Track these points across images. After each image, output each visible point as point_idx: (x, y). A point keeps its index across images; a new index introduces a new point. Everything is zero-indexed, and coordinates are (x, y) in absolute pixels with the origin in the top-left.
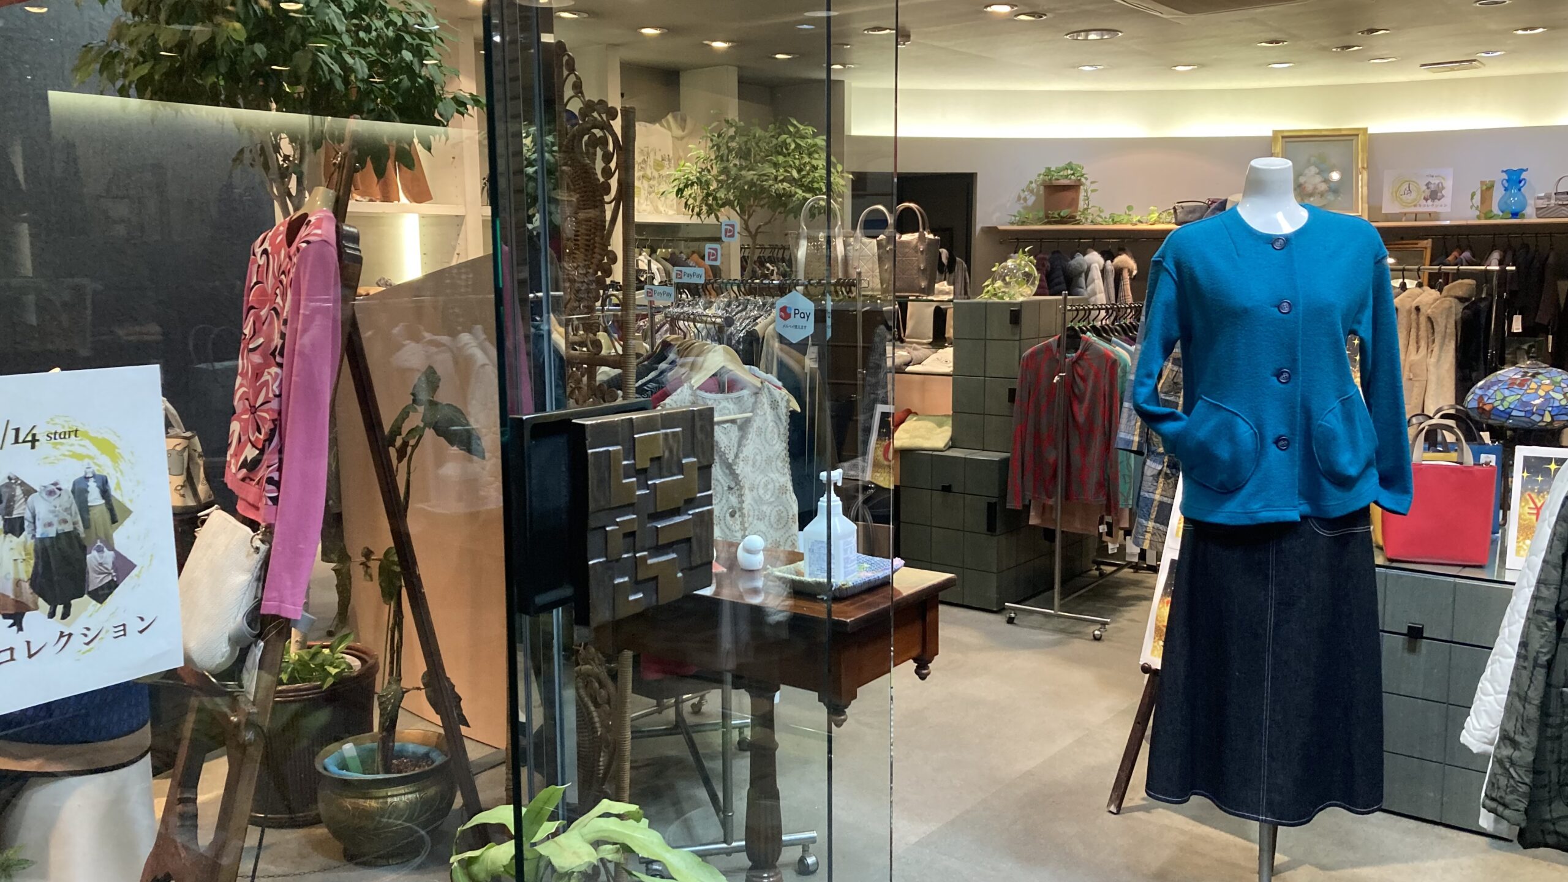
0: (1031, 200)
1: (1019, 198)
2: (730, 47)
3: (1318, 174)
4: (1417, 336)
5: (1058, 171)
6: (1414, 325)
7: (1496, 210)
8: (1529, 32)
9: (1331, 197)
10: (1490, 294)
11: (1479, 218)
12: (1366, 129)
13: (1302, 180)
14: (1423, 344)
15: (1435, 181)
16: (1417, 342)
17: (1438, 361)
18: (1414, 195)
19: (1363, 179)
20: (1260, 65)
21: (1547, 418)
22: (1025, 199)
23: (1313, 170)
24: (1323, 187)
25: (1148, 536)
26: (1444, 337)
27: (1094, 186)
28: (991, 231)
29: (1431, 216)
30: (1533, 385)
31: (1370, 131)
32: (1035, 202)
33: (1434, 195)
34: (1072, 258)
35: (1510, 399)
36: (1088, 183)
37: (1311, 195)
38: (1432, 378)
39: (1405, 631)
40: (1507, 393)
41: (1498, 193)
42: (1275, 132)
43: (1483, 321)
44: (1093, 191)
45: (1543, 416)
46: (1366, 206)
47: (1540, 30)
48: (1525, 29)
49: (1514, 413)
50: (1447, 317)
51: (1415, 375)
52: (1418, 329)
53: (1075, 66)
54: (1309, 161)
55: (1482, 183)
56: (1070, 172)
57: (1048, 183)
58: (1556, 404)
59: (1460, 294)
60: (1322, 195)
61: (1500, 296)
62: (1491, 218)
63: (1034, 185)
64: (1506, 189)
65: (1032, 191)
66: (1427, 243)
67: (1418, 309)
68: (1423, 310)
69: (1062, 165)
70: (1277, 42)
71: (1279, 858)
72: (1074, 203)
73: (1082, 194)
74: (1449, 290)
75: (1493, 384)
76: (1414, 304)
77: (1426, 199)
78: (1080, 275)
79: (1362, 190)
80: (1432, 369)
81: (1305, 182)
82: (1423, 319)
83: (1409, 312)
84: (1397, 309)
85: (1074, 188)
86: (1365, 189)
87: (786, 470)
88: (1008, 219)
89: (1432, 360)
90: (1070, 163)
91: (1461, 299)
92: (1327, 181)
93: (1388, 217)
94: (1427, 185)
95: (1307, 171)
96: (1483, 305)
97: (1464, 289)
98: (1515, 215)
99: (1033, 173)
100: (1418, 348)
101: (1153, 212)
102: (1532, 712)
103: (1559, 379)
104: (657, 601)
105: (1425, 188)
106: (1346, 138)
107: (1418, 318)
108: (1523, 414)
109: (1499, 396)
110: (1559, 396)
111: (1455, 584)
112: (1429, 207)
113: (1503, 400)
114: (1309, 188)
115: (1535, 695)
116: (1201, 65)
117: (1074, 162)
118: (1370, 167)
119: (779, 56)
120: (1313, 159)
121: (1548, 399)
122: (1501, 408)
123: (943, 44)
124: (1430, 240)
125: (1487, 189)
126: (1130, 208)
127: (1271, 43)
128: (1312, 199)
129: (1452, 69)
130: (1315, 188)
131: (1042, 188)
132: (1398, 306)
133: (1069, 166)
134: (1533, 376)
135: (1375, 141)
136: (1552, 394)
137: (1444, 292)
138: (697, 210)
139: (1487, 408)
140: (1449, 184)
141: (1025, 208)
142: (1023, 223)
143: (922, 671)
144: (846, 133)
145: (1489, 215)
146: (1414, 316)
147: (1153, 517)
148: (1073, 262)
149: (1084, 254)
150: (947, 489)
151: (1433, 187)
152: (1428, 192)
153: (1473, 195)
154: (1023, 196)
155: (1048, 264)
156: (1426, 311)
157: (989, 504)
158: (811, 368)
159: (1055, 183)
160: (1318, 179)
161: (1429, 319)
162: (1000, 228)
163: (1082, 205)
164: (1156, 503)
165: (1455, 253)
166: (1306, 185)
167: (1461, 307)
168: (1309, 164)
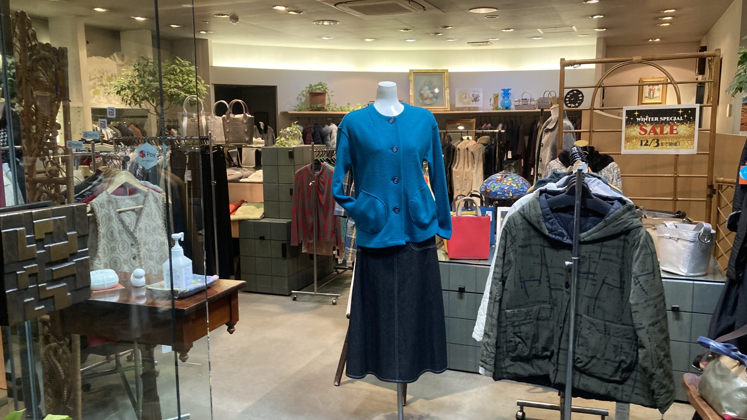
0: (304, 99)
1: (298, 99)
2: (145, 20)
3: (429, 89)
4: (468, 161)
5: (315, 86)
6: (466, 156)
7: (500, 106)
8: (507, 30)
9: (434, 100)
10: (495, 142)
11: (493, 109)
12: (447, 70)
13: (422, 92)
14: (470, 164)
15: (476, 93)
16: (468, 163)
17: (477, 171)
18: (468, 99)
19: (447, 92)
20: (402, 40)
21: (511, 195)
22: (301, 99)
23: (427, 88)
24: (431, 95)
25: (350, 255)
26: (478, 161)
27: (332, 94)
28: (285, 114)
29: (475, 108)
30: (505, 181)
31: (449, 71)
32: (305, 101)
33: (476, 99)
34: (324, 127)
35: (496, 187)
36: (329, 92)
37: (426, 99)
38: (474, 179)
39: (458, 290)
40: (495, 184)
41: (500, 99)
42: (410, 70)
43: (493, 154)
44: (332, 96)
45: (509, 194)
46: (449, 104)
47: (512, 30)
48: (506, 29)
49: (498, 193)
50: (479, 152)
51: (468, 178)
52: (468, 158)
53: (320, 37)
54: (425, 84)
55: (494, 94)
56: (321, 87)
57: (311, 92)
58: (514, 189)
59: (484, 142)
60: (431, 99)
61: (499, 143)
62: (498, 109)
63: (304, 92)
64: (503, 97)
65: (303, 95)
66: (474, 120)
67: (467, 149)
68: (469, 149)
69: (316, 83)
70: (407, 30)
71: (408, 397)
72: (323, 101)
73: (327, 97)
74: (480, 140)
75: (490, 181)
76: (466, 147)
77: (473, 101)
78: (327, 135)
79: (447, 97)
80: (474, 175)
82: (470, 153)
83: (464, 150)
84: (459, 149)
85: (323, 94)
86: (448, 96)
87: (164, 234)
88: (293, 108)
89: (474, 171)
90: (320, 83)
91: (484, 145)
92: (433, 93)
93: (458, 109)
94: (473, 95)
95: (424, 88)
96: (493, 147)
97: (486, 140)
98: (507, 108)
99: (304, 87)
100: (468, 166)
101: (359, 106)
102: (495, 322)
103: (515, 178)
104: (54, 309)
105: (472, 96)
106: (440, 74)
107: (468, 153)
108: (501, 193)
109: (493, 186)
110: (515, 185)
111: (476, 268)
112: (474, 105)
113: (494, 188)
114: (425, 96)
115: (495, 314)
116: (377, 39)
117: (323, 82)
118: (450, 87)
119: (172, 26)
120: (426, 83)
121: (511, 187)
122: (493, 191)
123: (255, 24)
124: (475, 119)
125: (496, 97)
126: (349, 104)
127: (405, 30)
128: (427, 101)
129: (480, 45)
130: (428, 96)
131: (308, 94)
132: (460, 148)
133: (320, 84)
134: (505, 177)
135: (452, 75)
136: (512, 184)
137: (478, 142)
138: (129, 102)
139: (488, 191)
140: (481, 95)
141: (301, 103)
142: (300, 110)
143: (231, 330)
144: (210, 65)
145: (497, 108)
146: (466, 152)
147: (352, 246)
148: (324, 129)
149: (329, 125)
150: (262, 238)
151: (475, 96)
152: (473, 98)
153: (491, 99)
154: (299, 98)
155: (312, 130)
156: (471, 150)
157: (283, 244)
158: (188, 181)
159: (314, 91)
160: (429, 92)
161: (472, 153)
162: (289, 112)
163: (327, 102)
164: (353, 240)
165: (485, 125)
166: (424, 94)
167: (484, 148)
168: (425, 85)
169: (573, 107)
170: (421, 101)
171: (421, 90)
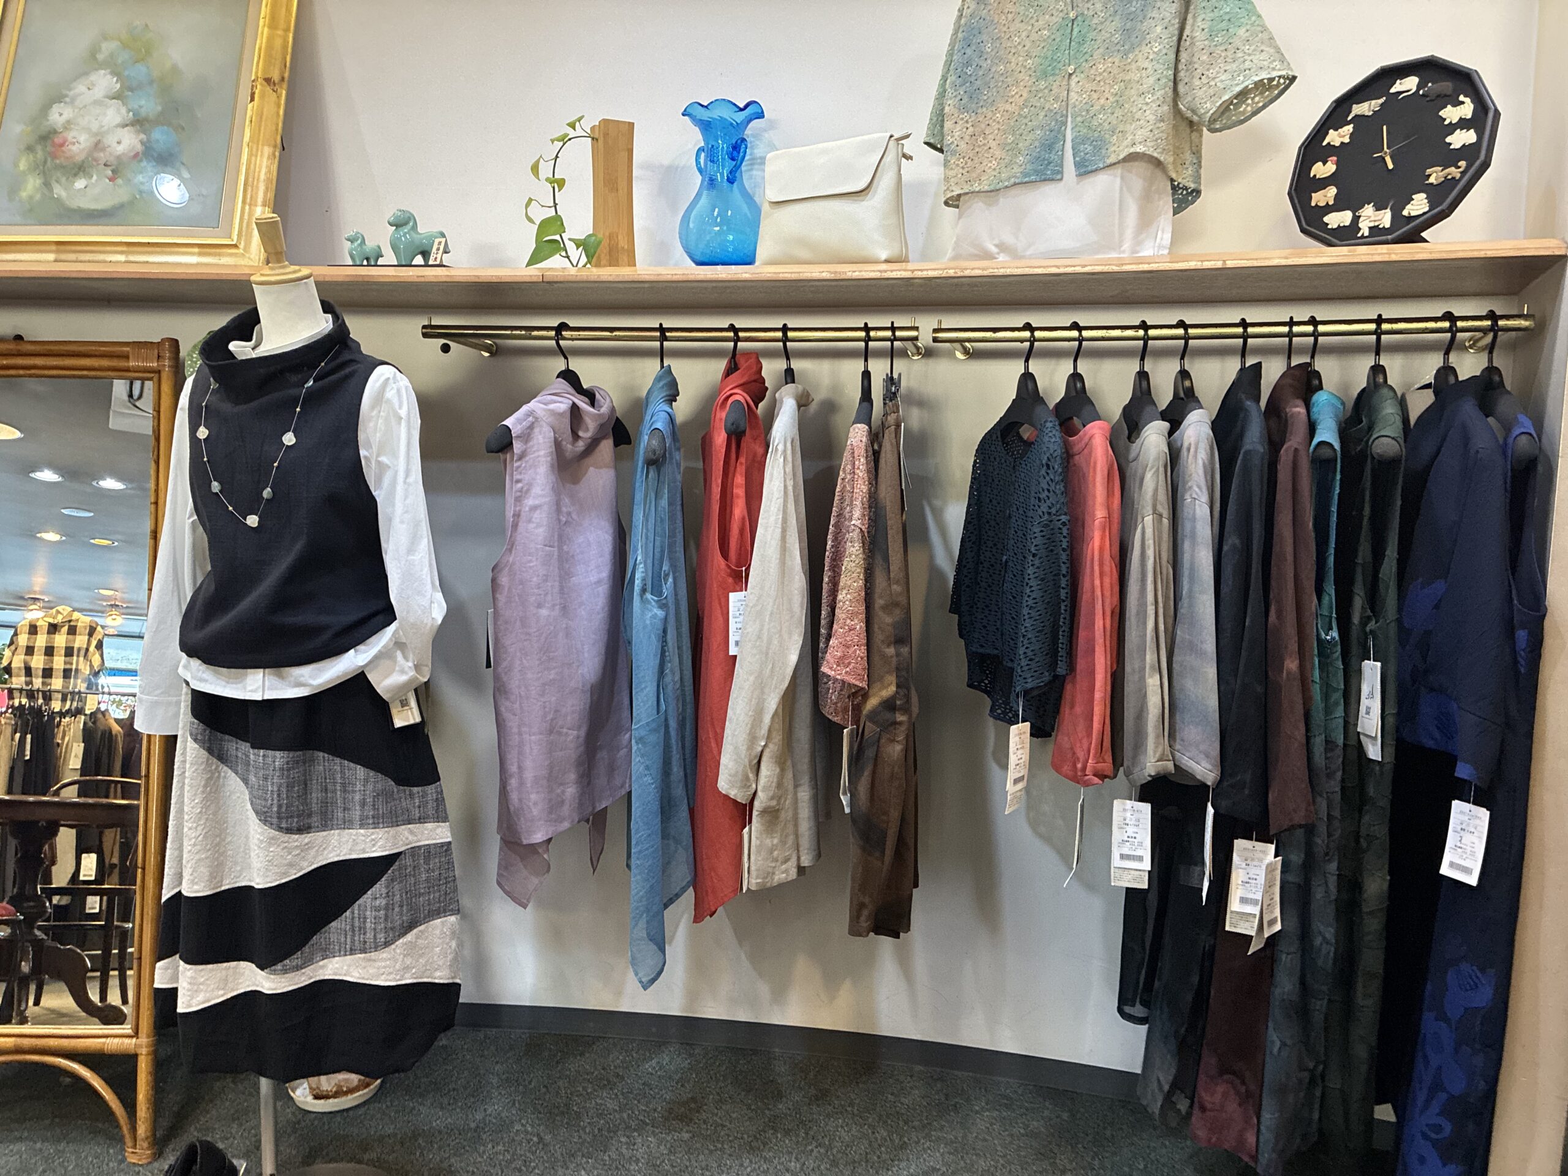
3: (117, 96)
13: (58, 116)
23: (104, 82)
24: (126, 142)
37: (80, 169)
54: (93, 52)
60: (115, 169)
81: (68, 125)
95: (80, 88)
114: (79, 143)
120: (108, 47)
128: (80, 184)
130: (98, 146)
160: (114, 114)
166: (70, 136)
168: (92, 61)
169: (1378, 235)
170: (32, 185)
171: (56, 97)
